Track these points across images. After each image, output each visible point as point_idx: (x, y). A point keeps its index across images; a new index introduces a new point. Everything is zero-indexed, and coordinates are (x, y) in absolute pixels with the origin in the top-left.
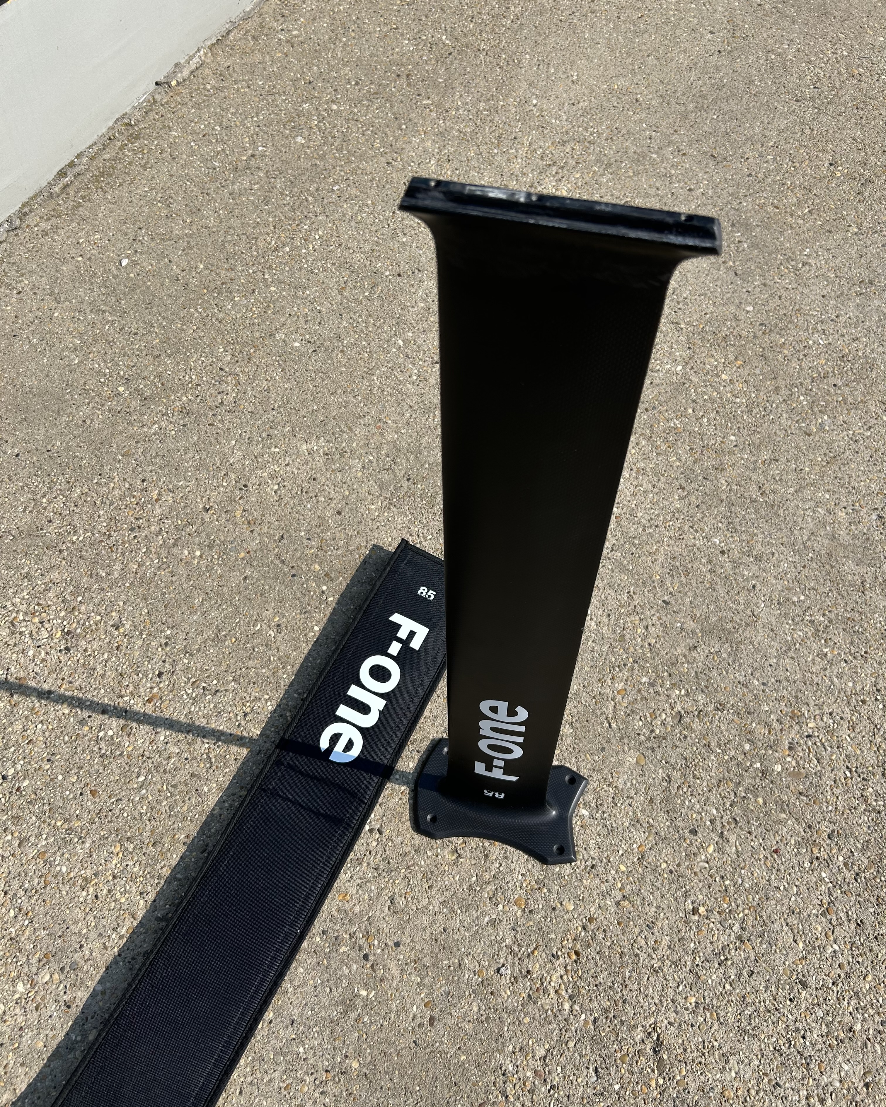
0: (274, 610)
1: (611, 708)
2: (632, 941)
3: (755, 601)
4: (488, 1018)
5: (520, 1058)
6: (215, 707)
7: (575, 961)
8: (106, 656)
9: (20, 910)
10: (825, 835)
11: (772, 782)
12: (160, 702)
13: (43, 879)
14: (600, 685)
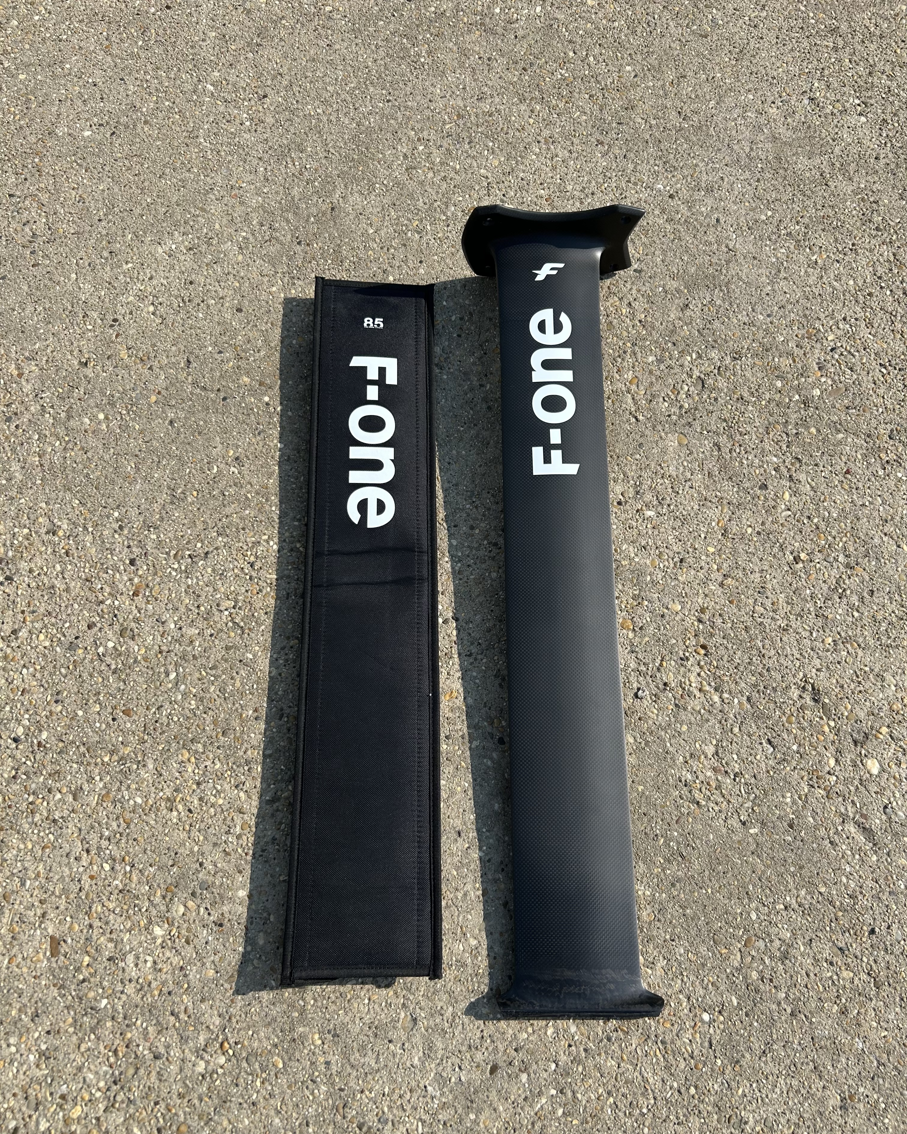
0: (223, 444)
1: (630, 401)
2: (751, 613)
3: (725, 235)
4: (647, 743)
5: (694, 764)
6: (214, 570)
7: (705, 655)
8: (58, 568)
9: (114, 860)
10: (886, 438)
11: (817, 408)
12: (148, 590)
13: (121, 820)
14: (609, 383)
